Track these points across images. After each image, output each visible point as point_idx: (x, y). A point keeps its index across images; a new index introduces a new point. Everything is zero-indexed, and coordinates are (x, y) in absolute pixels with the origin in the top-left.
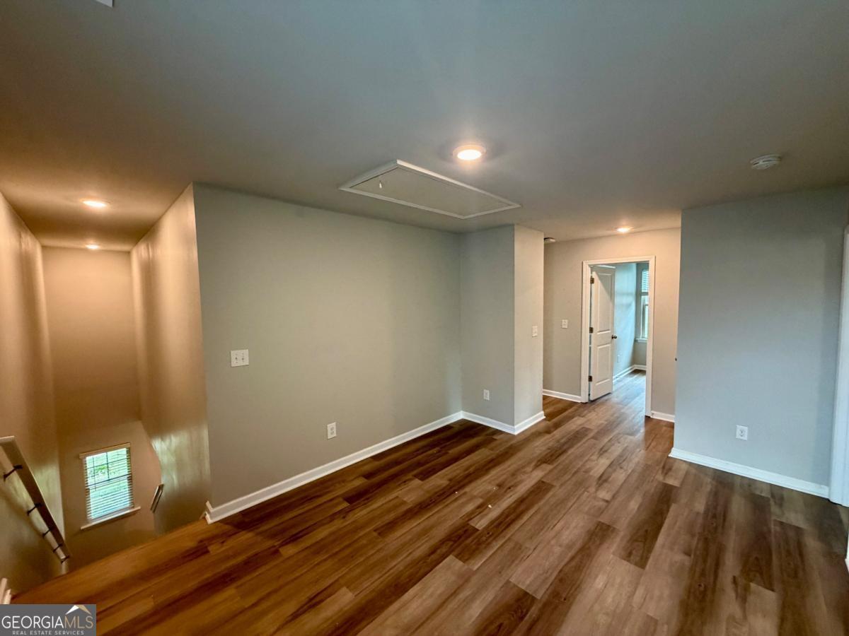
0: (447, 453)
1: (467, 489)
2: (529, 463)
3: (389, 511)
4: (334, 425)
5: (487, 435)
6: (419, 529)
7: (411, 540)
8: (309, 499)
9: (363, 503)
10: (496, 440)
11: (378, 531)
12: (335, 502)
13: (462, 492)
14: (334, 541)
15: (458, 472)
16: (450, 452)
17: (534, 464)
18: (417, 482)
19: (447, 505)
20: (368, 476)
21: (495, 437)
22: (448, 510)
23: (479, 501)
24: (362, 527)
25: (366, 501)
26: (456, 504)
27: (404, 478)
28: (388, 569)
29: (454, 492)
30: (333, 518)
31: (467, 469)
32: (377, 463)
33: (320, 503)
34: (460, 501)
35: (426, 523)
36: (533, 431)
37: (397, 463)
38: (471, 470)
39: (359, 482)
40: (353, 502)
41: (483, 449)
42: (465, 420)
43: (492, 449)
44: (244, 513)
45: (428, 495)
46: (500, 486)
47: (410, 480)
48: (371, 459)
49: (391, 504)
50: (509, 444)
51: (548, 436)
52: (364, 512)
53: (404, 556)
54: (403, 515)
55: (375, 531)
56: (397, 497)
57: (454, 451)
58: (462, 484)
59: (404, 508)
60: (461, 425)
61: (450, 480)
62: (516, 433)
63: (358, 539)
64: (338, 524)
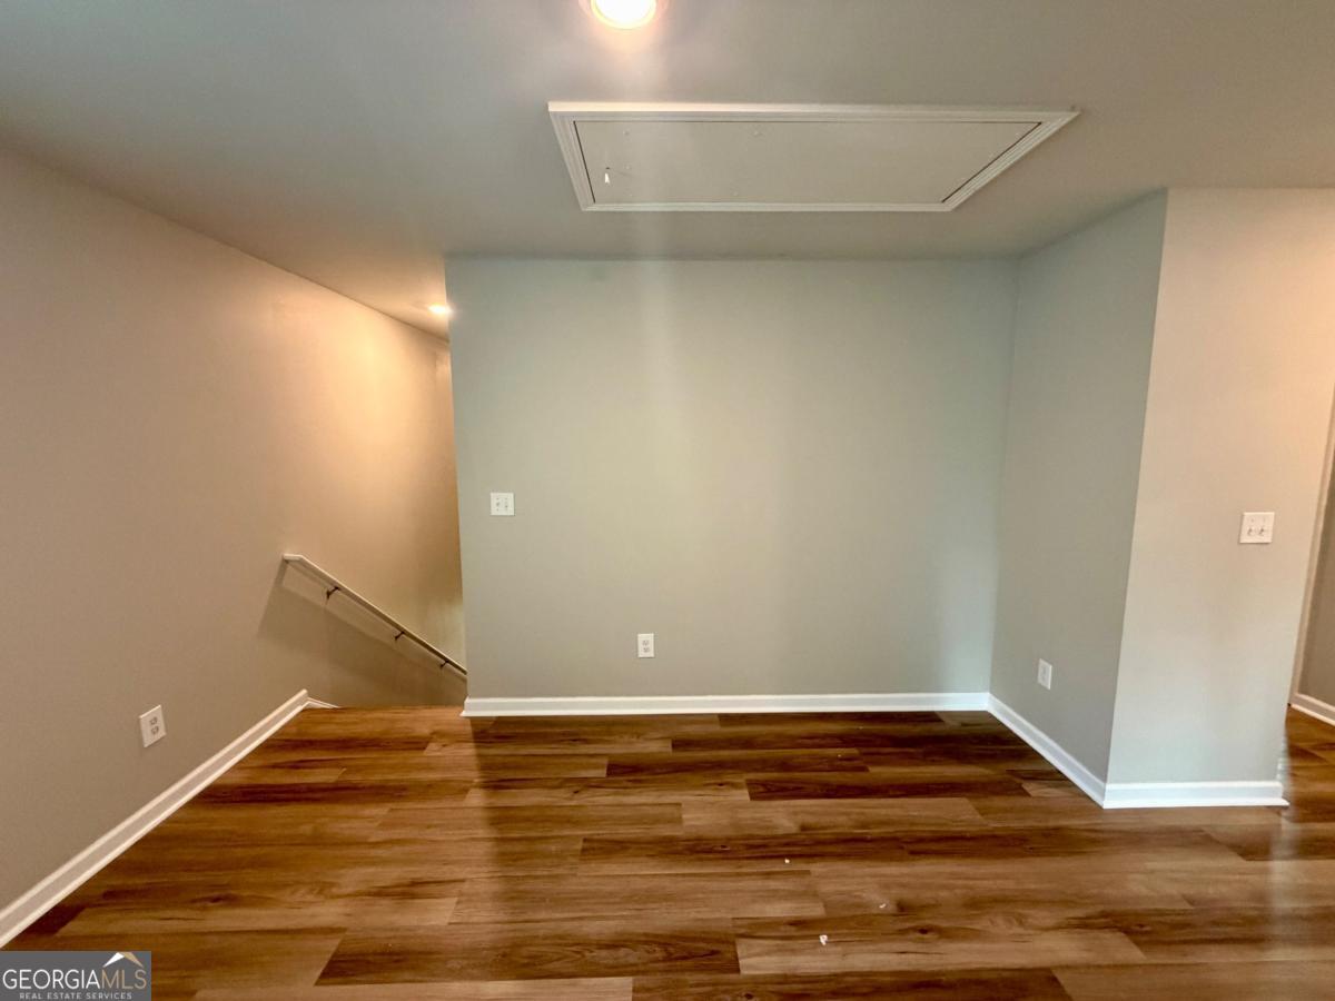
0: (863, 769)
1: (817, 868)
2: (1067, 903)
3: (639, 821)
4: (650, 637)
5: (1012, 772)
6: (640, 884)
7: (611, 894)
8: (576, 739)
9: (625, 784)
10: (1026, 794)
11: (587, 845)
12: (593, 761)
13: (801, 866)
14: (528, 819)
15: (842, 819)
16: (874, 770)
17: (1080, 913)
18: (743, 795)
19: (738, 875)
20: (679, 744)
21: (1030, 787)
22: (729, 885)
23: (815, 910)
24: (576, 823)
25: (630, 784)
26: (759, 884)
27: (728, 778)
28: (526, 917)
29: (782, 857)
30: (563, 783)
31: (864, 826)
32: (717, 729)
33: (577, 752)
34: (773, 884)
35: (666, 882)
36: (1194, 822)
37: (748, 743)
38: (876, 831)
39: (656, 747)
40: (616, 774)
41: (964, 801)
42: (991, 716)
43: (983, 812)
44: (500, 721)
45: (730, 833)
46: (903, 908)
47: (734, 786)
48: (716, 718)
49: (658, 810)
50: (1052, 823)
51: (1234, 862)
52: (610, 799)
53: (566, 915)
54: (649, 843)
55: (585, 840)
56: (678, 805)
57: (880, 772)
58: (819, 849)
59: (666, 831)
60: (965, 725)
61: (804, 828)
62: (1108, 803)
63: (553, 837)
64: (560, 798)
